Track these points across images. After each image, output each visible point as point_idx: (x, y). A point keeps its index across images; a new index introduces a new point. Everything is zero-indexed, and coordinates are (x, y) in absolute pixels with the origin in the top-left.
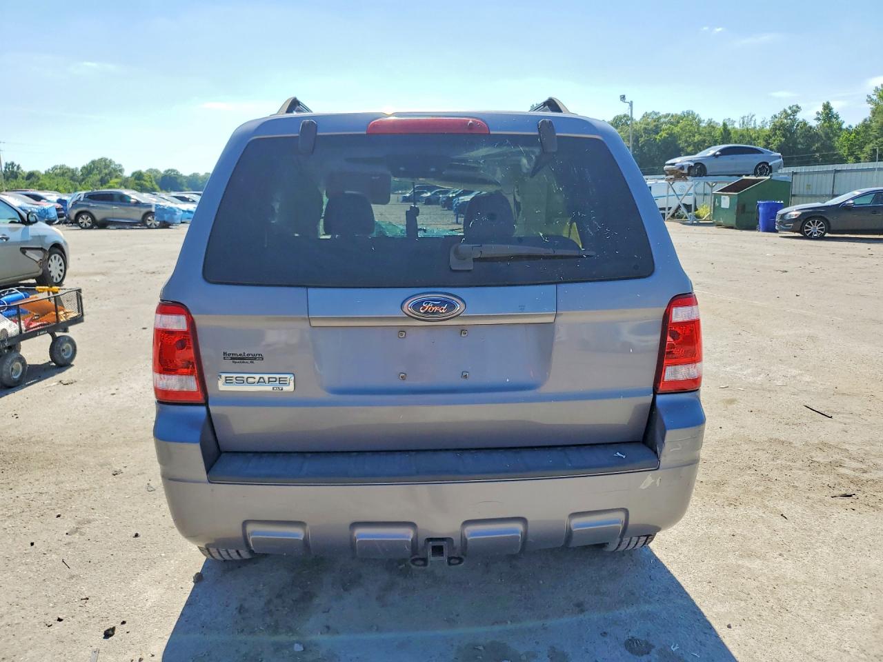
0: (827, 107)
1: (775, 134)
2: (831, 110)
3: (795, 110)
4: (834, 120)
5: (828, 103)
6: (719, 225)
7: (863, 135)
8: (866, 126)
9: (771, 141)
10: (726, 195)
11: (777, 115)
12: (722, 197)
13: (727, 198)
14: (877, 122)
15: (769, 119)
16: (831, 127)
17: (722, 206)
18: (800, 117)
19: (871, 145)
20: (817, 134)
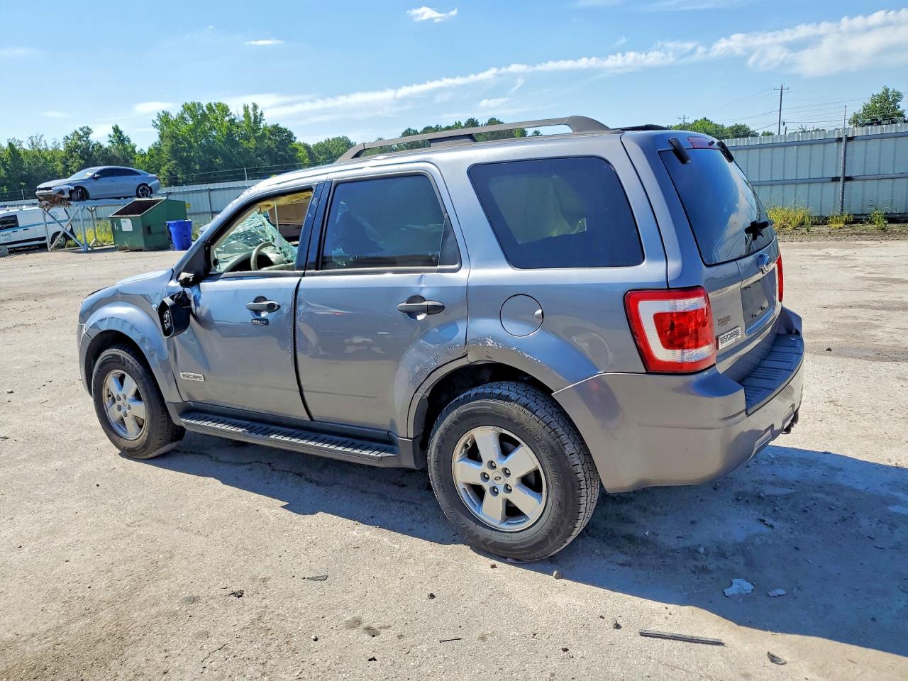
0: (116, 130)
1: (72, 156)
2: (121, 133)
3: (88, 132)
4: (126, 143)
5: (117, 127)
6: (123, 249)
7: (156, 157)
8: (157, 150)
9: (69, 163)
10: (125, 218)
11: (69, 136)
12: (122, 220)
13: (129, 221)
14: (167, 145)
15: (61, 140)
16: (125, 149)
17: (124, 230)
18: (93, 138)
19: (166, 167)
20: (115, 157)
